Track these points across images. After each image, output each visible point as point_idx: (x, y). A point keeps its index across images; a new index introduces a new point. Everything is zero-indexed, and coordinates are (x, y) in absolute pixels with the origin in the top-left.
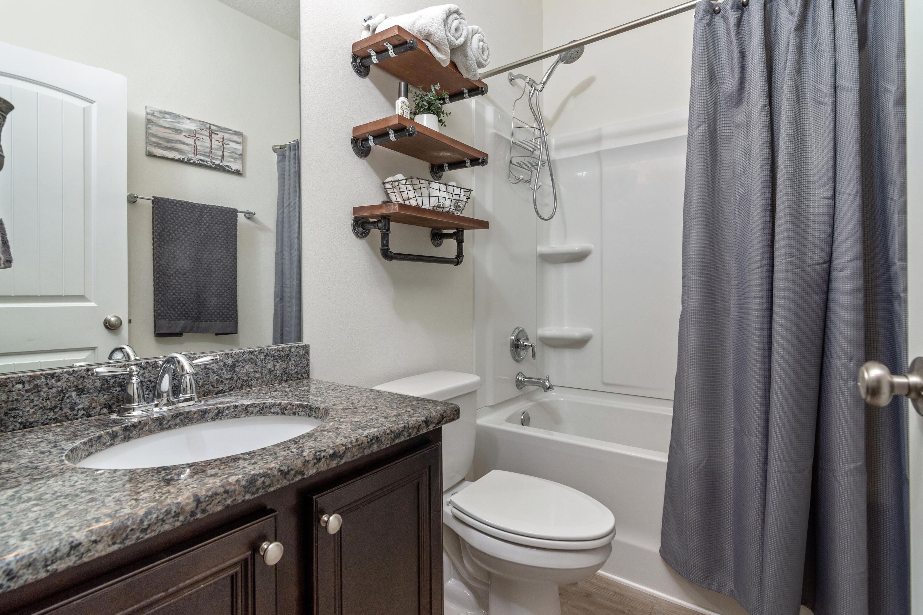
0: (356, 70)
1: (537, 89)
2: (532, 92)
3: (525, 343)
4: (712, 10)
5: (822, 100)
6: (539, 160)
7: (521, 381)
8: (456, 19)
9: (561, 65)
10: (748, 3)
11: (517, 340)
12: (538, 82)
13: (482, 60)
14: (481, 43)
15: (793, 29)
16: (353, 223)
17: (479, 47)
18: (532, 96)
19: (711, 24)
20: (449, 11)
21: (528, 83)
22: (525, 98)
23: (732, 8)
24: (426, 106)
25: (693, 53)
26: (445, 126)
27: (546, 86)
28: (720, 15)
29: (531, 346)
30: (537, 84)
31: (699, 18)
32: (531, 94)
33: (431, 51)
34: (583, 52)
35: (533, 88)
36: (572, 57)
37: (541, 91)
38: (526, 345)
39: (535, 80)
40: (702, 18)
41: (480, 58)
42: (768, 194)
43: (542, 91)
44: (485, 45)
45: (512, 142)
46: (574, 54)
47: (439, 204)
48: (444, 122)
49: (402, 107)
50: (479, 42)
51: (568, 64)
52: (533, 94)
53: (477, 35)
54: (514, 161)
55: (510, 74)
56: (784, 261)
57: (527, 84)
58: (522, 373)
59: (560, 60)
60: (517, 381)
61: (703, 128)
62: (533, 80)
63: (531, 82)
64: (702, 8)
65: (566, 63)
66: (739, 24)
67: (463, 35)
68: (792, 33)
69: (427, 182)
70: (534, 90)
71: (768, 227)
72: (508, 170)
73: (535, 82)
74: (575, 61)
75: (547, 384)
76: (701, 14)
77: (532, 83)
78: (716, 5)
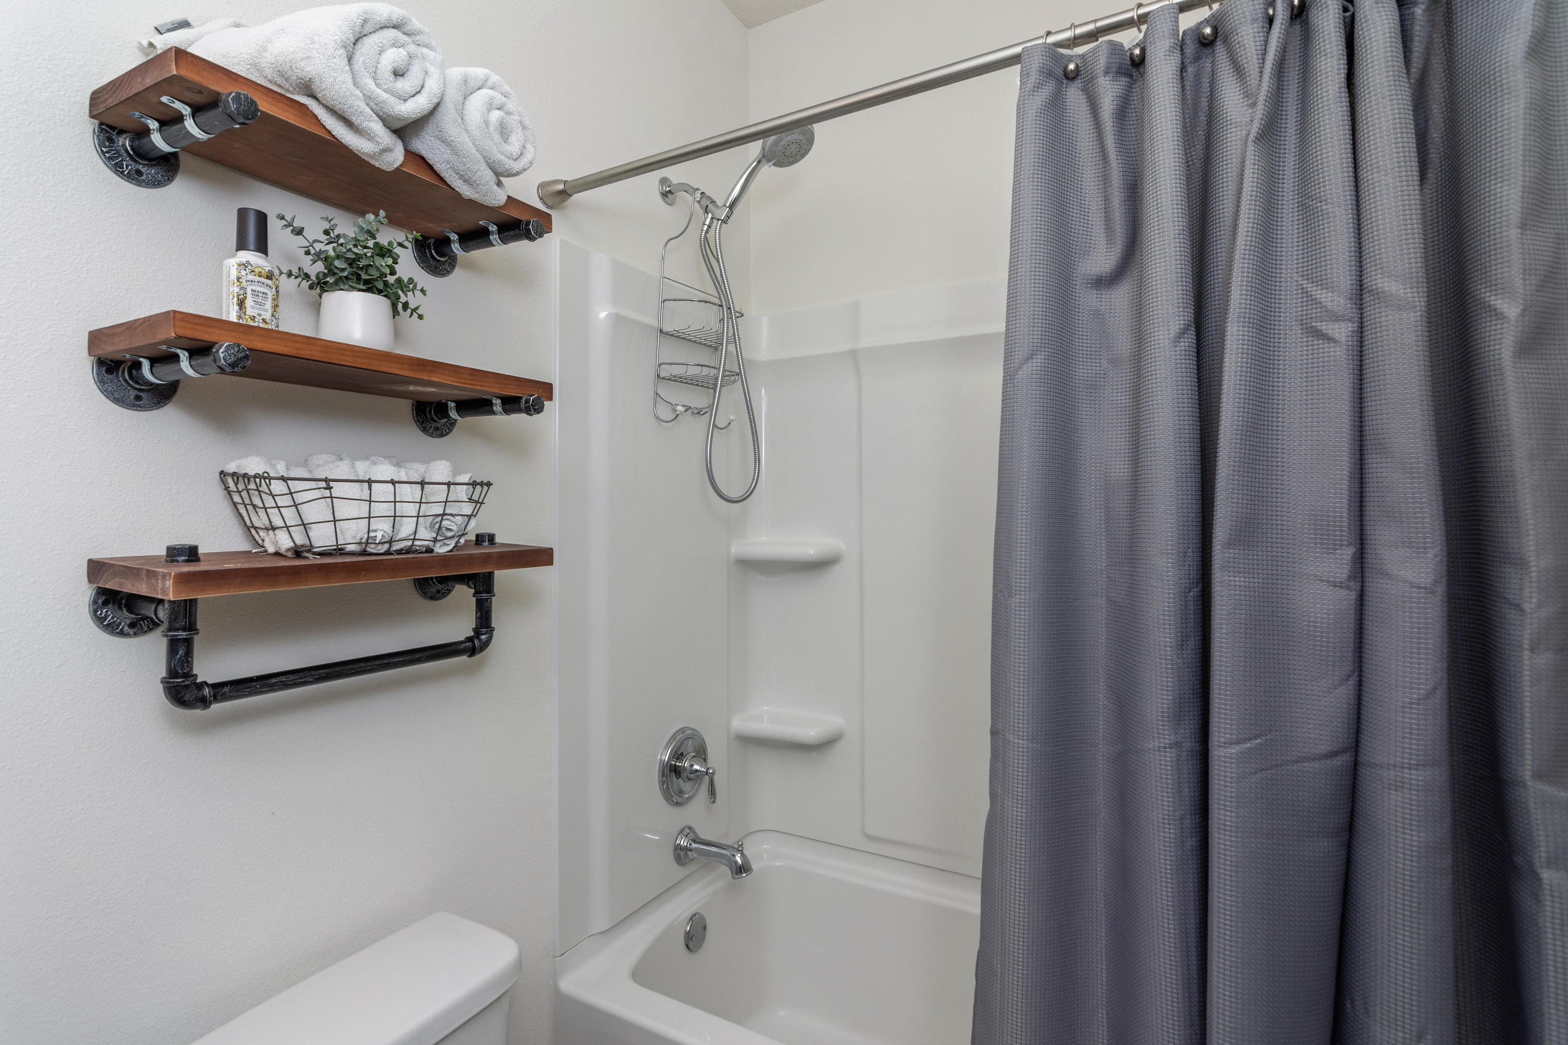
0: (118, 169)
1: (717, 217)
2: (707, 223)
3: (696, 767)
4: (1060, 72)
5: (1324, 327)
6: (719, 369)
7: (686, 849)
8: (395, 44)
9: (768, 170)
10: (1144, 58)
11: (678, 755)
12: (720, 203)
13: (503, 158)
14: (496, 115)
15: (1252, 137)
16: (95, 602)
17: (487, 123)
18: (707, 232)
19: (1056, 104)
20: (365, 21)
21: (699, 202)
22: (694, 236)
23: (1106, 73)
24: (343, 270)
25: (1017, 174)
26: (420, 317)
27: (736, 211)
28: (1078, 83)
29: (707, 773)
30: (717, 207)
31: (1030, 86)
32: (705, 228)
33: (328, 127)
34: (812, 144)
35: (710, 215)
36: (788, 154)
37: (725, 222)
38: (697, 771)
39: (715, 199)
40: (1038, 87)
41: (496, 151)
42: (1193, 556)
43: (730, 222)
44: (513, 120)
45: (661, 331)
46: (793, 147)
47: (372, 534)
48: (417, 308)
49: (238, 279)
50: (489, 111)
51: (781, 166)
52: (709, 226)
53: (485, 92)
54: (666, 371)
55: (664, 181)
56: (1235, 749)
57: (696, 204)
58: (690, 828)
59: (766, 157)
60: (678, 848)
61: (1039, 360)
62: (709, 198)
63: (705, 202)
64: (1036, 62)
65: (779, 164)
66: (1123, 112)
67: (426, 90)
68: (1251, 148)
69: (323, 484)
70: (712, 219)
71: (1193, 643)
72: (652, 394)
73: (713, 202)
74: (795, 161)
75: (738, 859)
76: (1034, 78)
77: (707, 204)
78: (1070, 59)
